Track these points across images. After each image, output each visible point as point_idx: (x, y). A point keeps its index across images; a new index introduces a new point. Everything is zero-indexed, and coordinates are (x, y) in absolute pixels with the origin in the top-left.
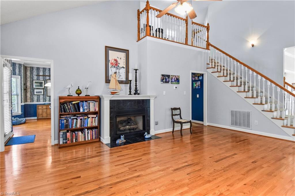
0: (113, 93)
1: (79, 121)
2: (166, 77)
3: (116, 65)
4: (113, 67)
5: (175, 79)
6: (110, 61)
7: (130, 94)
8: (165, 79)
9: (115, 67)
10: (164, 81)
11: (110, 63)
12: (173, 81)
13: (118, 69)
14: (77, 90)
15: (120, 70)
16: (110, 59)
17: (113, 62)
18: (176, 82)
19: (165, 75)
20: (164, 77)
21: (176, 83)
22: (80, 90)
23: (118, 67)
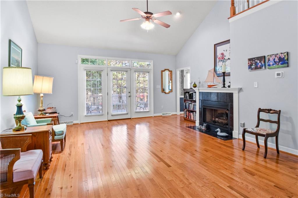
0: (209, 86)
1: (192, 105)
2: (256, 61)
3: (222, 58)
4: (220, 61)
5: (277, 60)
6: (218, 57)
7: (224, 87)
8: (254, 64)
9: (222, 61)
10: (252, 67)
11: (217, 58)
12: (271, 63)
13: (224, 61)
14: (194, 85)
15: (226, 62)
16: (218, 54)
17: (220, 56)
18: (278, 64)
19: (254, 58)
20: (253, 62)
21: (277, 66)
22: (196, 85)
23: (224, 60)
